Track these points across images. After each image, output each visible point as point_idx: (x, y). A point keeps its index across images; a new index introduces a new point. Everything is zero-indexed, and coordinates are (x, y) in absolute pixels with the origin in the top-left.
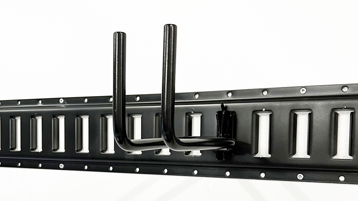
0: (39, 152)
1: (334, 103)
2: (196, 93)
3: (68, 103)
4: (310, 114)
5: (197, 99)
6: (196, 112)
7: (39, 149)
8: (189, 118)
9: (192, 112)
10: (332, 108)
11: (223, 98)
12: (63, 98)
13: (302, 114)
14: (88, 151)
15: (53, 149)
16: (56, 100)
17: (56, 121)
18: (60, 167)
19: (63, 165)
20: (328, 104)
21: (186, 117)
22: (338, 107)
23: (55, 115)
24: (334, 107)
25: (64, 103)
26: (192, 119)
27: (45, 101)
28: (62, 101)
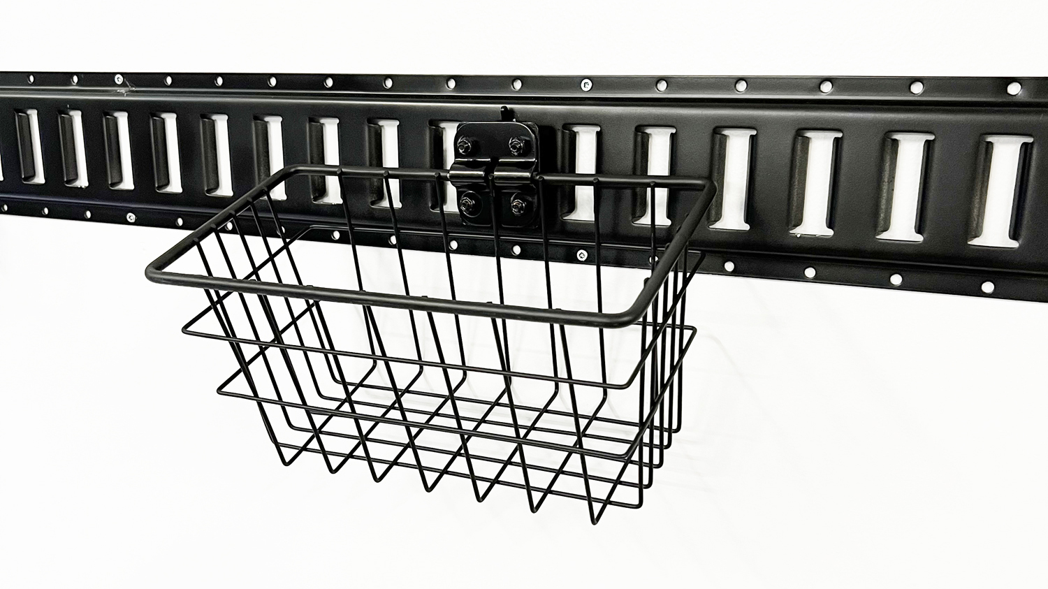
0: (83, 187)
3: (132, 85)
7: (83, 181)
12: (122, 74)
14: (180, 190)
15: (110, 183)
16: (108, 78)
17: (111, 123)
18: (129, 220)
19: (134, 216)
25: (123, 85)
27: (85, 78)
28: (119, 79)
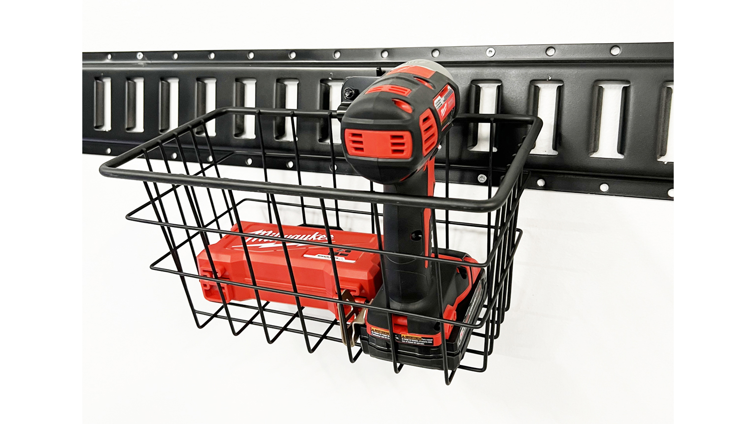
0: (107, 131)
1: (534, 72)
2: (336, 51)
3: (149, 59)
4: (499, 87)
5: (338, 59)
6: (335, 79)
7: (107, 127)
8: (325, 87)
9: (330, 79)
10: (532, 79)
11: (375, 60)
12: (142, 52)
13: (488, 87)
15: (126, 128)
16: (132, 55)
17: (131, 86)
20: (526, 73)
21: (321, 85)
22: (540, 78)
23: (130, 77)
24: (535, 78)
25: (143, 59)
26: (329, 89)
27: (116, 55)
28: (140, 56)
